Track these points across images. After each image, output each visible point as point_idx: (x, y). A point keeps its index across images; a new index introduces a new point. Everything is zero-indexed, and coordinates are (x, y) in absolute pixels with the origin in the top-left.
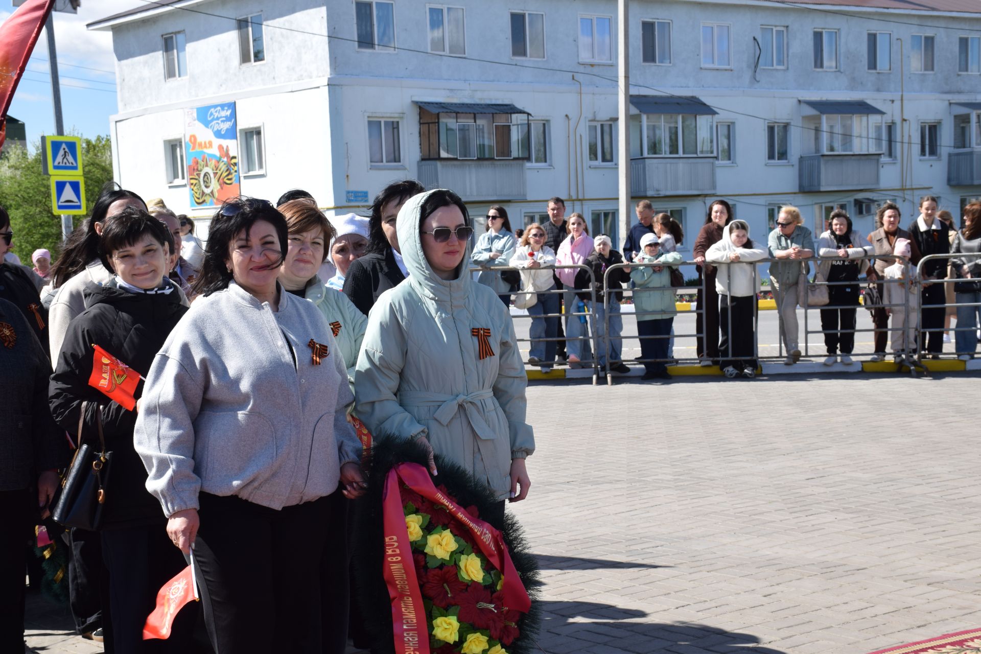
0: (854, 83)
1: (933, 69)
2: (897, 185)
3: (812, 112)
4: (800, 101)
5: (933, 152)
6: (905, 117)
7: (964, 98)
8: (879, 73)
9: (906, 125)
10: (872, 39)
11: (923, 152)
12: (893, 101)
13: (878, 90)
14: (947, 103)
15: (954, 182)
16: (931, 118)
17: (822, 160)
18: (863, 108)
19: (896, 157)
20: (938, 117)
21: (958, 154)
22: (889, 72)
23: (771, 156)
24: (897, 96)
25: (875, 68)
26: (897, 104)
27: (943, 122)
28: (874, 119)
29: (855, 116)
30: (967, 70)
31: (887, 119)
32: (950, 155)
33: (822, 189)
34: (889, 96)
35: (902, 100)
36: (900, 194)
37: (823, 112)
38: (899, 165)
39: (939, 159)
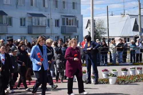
0: (40, 10)
1: (57, 8)
2: (50, 33)
3: (30, 16)
4: (28, 13)
5: (58, 26)
6: (51, 18)
7: (64, 14)
8: (45, 8)
9: (52, 20)
11: (56, 26)
12: (49, 14)
13: (45, 12)
14: (61, 15)
15: (62, 33)
16: (57, 18)
17: (33, 27)
18: (42, 16)
19: (50, 27)
20: (59, 18)
22: (48, 8)
23: (21, 25)
24: (50, 13)
25: (45, 6)
26: (50, 15)
27: (60, 20)
28: (44, 18)
29: (40, 17)
30: (65, 8)
31: (48, 18)
32: (62, 27)
33: (33, 33)
34: (48, 13)
36: (51, 35)
37: (33, 16)
38: (50, 29)
39: (59, 28)
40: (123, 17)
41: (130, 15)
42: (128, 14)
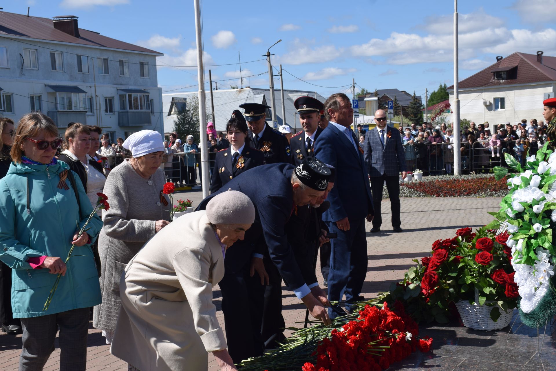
0: (72, 78)
1: (108, 73)
3: (52, 91)
4: (46, 85)
5: (111, 111)
6: (97, 95)
7: (123, 87)
8: (83, 74)
9: (98, 98)
10: (79, 57)
11: (106, 111)
12: (91, 87)
13: (84, 82)
14: (116, 89)
15: (121, 125)
16: (109, 95)
17: (58, 113)
18: (76, 90)
19: (94, 113)
20: (113, 95)
21: (122, 112)
22: (88, 73)
24: (93, 85)
25: (81, 71)
26: (93, 88)
27: (115, 98)
28: (82, 95)
29: (73, 93)
30: (124, 75)
31: (89, 95)
32: (119, 112)
34: (89, 85)
35: (95, 87)
37: (57, 91)
38: (95, 116)
39: (114, 114)
40: (240, 91)
41: (253, 89)
42: (249, 87)
